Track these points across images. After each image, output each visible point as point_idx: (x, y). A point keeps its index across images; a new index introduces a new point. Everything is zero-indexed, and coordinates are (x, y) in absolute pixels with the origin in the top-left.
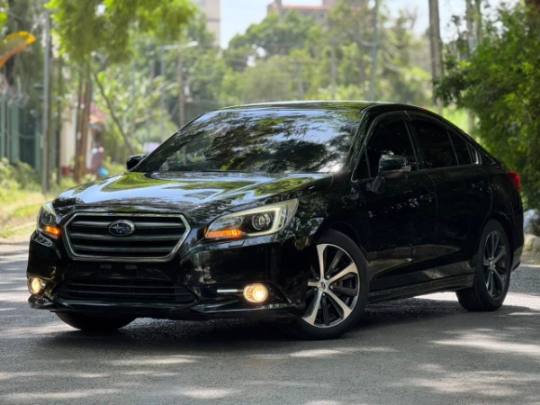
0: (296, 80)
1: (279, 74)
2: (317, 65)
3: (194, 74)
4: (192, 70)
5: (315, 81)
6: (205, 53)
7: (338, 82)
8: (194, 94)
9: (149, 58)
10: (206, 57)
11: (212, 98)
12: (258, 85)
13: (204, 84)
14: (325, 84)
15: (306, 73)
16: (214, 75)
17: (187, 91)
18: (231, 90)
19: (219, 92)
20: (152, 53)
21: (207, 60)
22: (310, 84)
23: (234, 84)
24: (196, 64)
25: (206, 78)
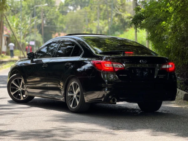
0: (86, 18)
1: (79, 16)
2: (93, 13)
3: (48, 16)
4: (47, 14)
5: (92, 18)
6: (52, 8)
7: (100, 19)
8: (48, 23)
9: (32, 10)
10: (52, 10)
11: (54, 24)
12: (71, 20)
13: (51, 19)
14: (96, 20)
15: (89, 15)
16: (55, 16)
17: (45, 22)
18: (62, 22)
19: (57, 23)
20: (33, 8)
21: (53, 11)
22: (90, 20)
23: (63, 20)
24: (49, 12)
25: (52, 17)
